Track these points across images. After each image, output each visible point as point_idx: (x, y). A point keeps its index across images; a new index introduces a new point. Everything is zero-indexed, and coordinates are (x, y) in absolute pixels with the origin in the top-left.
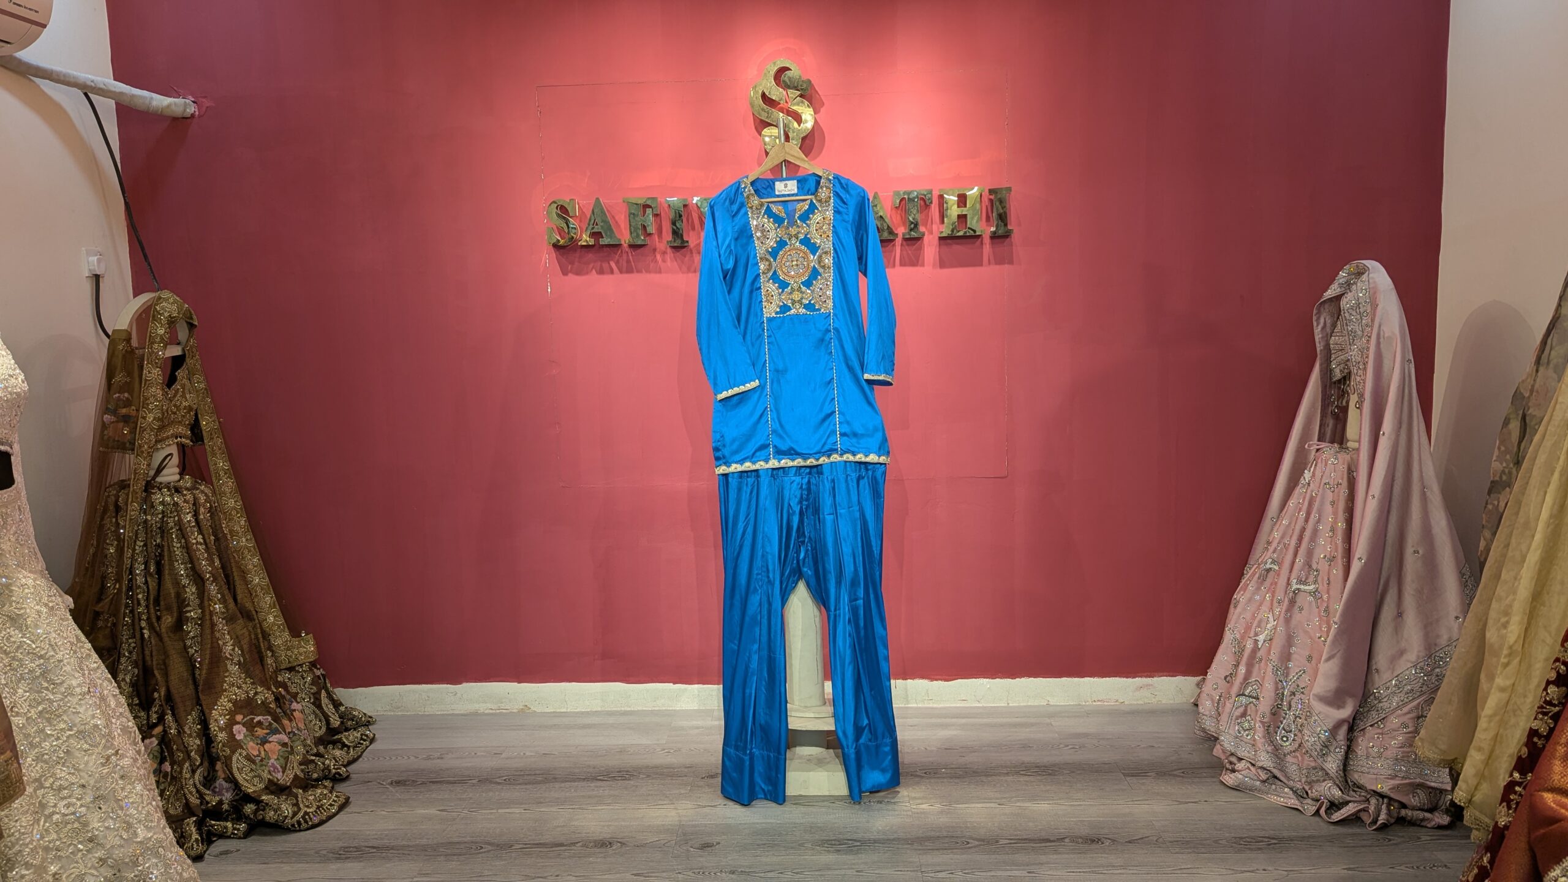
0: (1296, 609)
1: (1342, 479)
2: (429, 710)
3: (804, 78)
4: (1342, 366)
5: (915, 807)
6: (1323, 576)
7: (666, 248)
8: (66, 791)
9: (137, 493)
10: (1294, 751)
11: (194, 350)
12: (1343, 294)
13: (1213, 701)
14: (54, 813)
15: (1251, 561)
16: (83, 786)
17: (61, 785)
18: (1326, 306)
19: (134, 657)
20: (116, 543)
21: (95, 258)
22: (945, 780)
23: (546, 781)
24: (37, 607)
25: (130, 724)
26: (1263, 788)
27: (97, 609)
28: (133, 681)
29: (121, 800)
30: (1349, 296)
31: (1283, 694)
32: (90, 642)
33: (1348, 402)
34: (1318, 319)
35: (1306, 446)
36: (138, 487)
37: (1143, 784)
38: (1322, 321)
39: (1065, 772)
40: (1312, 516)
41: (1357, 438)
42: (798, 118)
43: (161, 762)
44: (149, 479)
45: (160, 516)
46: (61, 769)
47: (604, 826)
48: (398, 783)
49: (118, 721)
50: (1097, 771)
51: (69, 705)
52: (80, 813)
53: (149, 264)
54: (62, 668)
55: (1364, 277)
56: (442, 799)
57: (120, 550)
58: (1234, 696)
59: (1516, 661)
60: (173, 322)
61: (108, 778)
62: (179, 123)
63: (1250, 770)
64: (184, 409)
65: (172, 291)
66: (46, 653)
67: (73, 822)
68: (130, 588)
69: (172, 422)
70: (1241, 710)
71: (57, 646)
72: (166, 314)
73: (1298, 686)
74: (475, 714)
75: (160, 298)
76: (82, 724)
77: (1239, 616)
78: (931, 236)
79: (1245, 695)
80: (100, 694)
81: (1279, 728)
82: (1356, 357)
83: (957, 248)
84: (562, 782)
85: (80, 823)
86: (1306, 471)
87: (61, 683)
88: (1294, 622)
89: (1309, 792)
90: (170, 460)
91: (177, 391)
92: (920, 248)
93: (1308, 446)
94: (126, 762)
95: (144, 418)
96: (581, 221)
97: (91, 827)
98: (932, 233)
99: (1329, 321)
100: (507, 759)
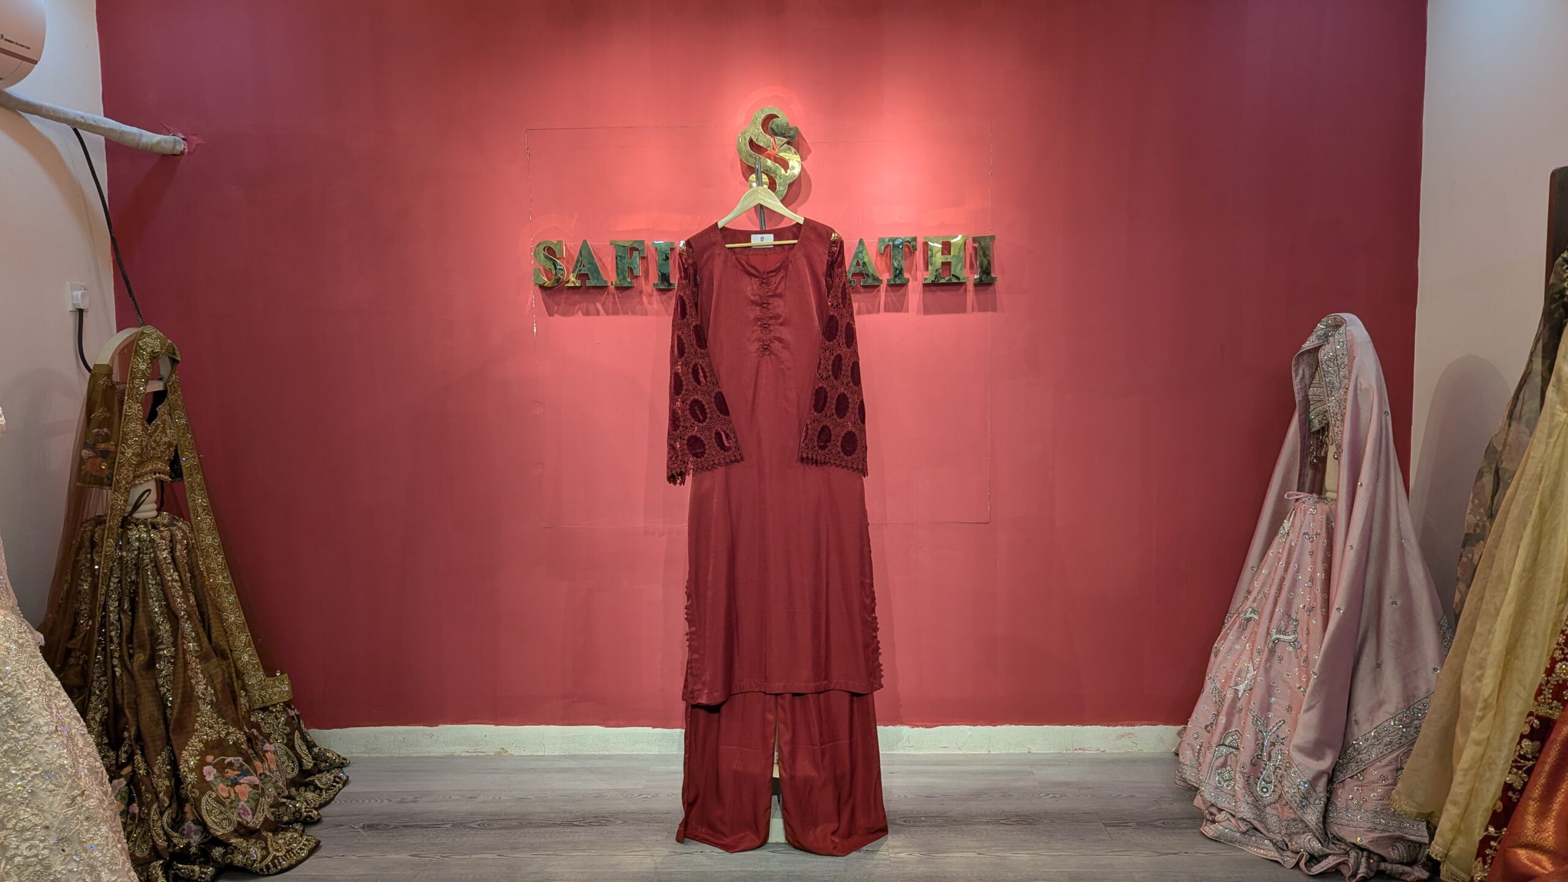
0: (1276, 660)
1: (1321, 529)
2: (404, 752)
3: (791, 126)
4: (1321, 416)
5: (893, 856)
6: (1303, 625)
7: (653, 291)
8: (29, 833)
9: (113, 529)
10: (1274, 803)
11: (176, 385)
12: (1321, 346)
13: (1193, 750)
14: (15, 855)
15: (1232, 610)
16: (47, 828)
17: (24, 826)
18: (1305, 357)
19: (105, 695)
20: (90, 579)
21: (80, 293)
22: (925, 829)
23: (521, 826)
24: (6, 644)
25: (98, 764)
26: (1243, 839)
27: (69, 646)
28: (103, 720)
29: (85, 842)
30: (1327, 348)
31: (1263, 744)
32: (59, 679)
33: (1326, 453)
34: (1297, 370)
35: (1285, 496)
36: (114, 522)
37: (1123, 834)
38: (1301, 372)
39: (1045, 821)
40: (1291, 566)
41: (1335, 488)
42: (785, 164)
43: (130, 802)
44: (126, 515)
45: (136, 552)
46: (24, 810)
47: (578, 873)
48: (370, 827)
49: (86, 761)
50: (1078, 821)
51: (35, 744)
52: (43, 855)
53: (134, 300)
54: (29, 706)
55: (1342, 330)
56: (414, 844)
57: (94, 587)
58: (1214, 746)
59: (1490, 715)
60: (155, 358)
61: (73, 819)
62: (169, 159)
63: (1230, 821)
64: (164, 445)
65: (155, 327)
66: (14, 691)
67: (35, 865)
68: (103, 625)
69: (152, 457)
70: (1221, 760)
71: (25, 684)
72: (149, 350)
73: (1278, 736)
74: (451, 757)
75: (143, 333)
76: (48, 764)
77: (1220, 665)
78: (915, 283)
79: (1225, 745)
80: (68, 733)
81: (1259, 779)
82: (1334, 409)
83: (942, 295)
84: (537, 827)
85: (42, 866)
86: (1285, 521)
87: (28, 722)
88: (1273, 673)
89: (1289, 844)
90: (148, 495)
91: (157, 426)
92: (905, 295)
93: (1288, 496)
94: (92, 803)
95: (123, 453)
96: (568, 263)
97: (54, 870)
98: (916, 280)
99: (1307, 373)
100: (482, 802)
